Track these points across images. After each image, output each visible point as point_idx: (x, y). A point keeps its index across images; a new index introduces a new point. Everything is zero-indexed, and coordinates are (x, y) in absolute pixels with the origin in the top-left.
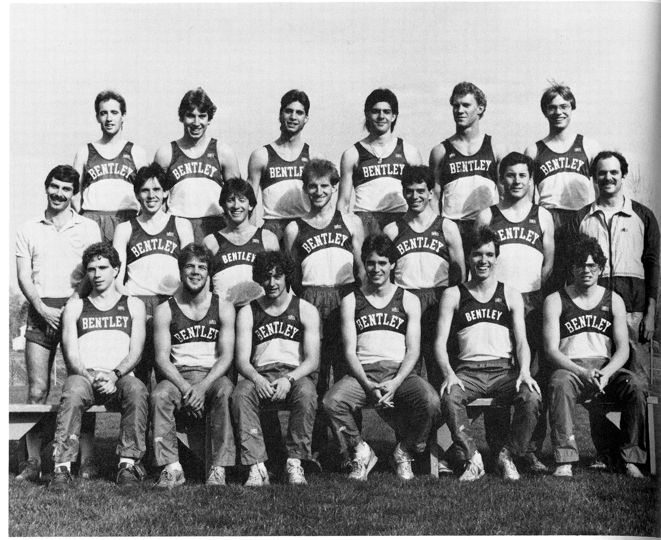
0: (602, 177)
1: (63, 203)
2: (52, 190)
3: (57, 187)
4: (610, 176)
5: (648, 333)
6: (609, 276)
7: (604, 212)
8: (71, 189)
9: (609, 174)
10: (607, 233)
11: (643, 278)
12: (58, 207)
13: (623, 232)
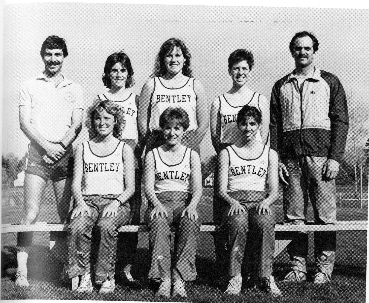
0: (298, 52)
1: (58, 66)
2: (48, 58)
3: (51, 55)
4: (304, 51)
5: (331, 173)
6: (299, 129)
7: (298, 80)
8: (61, 54)
9: (303, 50)
10: (299, 95)
11: (330, 130)
12: (55, 70)
13: (312, 94)
